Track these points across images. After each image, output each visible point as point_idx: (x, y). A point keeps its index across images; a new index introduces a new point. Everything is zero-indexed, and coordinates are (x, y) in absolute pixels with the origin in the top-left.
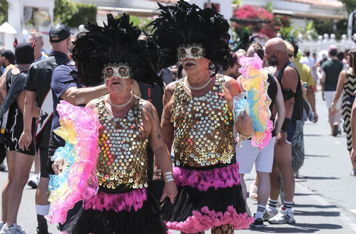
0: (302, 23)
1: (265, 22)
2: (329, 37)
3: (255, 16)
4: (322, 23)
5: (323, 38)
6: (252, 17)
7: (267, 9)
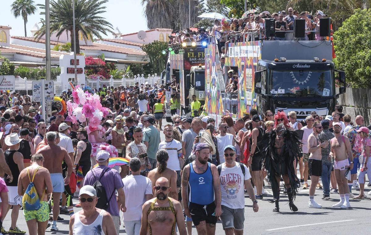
0: (123, 66)
1: (101, 67)
2: (141, 76)
3: (95, 63)
4: (135, 66)
5: (137, 77)
6: (93, 64)
7: (101, 58)
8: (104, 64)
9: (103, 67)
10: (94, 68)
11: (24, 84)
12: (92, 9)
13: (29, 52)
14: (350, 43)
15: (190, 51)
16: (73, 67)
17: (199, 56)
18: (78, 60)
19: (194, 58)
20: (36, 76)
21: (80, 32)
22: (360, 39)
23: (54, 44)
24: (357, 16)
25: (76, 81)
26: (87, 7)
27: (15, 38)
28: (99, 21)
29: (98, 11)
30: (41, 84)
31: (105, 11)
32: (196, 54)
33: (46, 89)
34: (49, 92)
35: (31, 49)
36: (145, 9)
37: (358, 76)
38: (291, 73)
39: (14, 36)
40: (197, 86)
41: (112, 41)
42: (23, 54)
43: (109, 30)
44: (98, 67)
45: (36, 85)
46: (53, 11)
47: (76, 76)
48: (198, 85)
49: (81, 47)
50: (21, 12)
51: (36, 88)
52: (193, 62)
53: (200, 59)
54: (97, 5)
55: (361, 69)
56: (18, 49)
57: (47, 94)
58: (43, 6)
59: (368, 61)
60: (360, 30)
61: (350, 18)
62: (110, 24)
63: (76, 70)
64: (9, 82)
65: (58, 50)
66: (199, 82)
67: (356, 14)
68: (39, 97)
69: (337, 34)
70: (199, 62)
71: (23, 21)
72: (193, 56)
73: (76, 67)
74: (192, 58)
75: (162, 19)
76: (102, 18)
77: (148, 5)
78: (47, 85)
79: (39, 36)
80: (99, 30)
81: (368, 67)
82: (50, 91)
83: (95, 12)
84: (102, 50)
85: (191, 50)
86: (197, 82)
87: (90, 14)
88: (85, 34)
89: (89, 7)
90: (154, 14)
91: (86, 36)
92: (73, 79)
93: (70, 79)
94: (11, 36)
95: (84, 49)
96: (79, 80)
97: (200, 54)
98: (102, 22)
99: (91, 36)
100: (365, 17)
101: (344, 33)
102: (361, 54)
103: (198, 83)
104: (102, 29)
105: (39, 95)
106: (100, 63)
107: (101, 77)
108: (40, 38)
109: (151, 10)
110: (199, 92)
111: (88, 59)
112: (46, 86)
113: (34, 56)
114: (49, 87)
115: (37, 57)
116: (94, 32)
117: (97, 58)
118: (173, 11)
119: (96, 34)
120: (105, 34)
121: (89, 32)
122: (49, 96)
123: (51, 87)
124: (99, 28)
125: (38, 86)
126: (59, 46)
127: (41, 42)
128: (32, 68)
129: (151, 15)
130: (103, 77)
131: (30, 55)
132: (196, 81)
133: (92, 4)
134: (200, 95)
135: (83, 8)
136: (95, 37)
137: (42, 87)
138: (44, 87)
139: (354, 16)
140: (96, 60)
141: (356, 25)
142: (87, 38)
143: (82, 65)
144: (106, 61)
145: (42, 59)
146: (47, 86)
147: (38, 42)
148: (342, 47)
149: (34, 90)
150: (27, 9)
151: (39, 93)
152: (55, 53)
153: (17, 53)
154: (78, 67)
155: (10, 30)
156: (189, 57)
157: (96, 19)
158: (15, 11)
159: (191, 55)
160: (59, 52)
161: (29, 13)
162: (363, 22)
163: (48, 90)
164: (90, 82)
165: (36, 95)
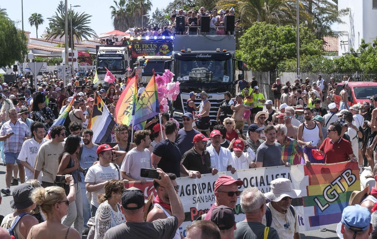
1: (87, 58)
6: (82, 56)
7: (87, 52)
8: (89, 55)
9: (89, 58)
10: (83, 58)
12: (82, 21)
13: (42, 48)
14: (251, 43)
15: (136, 44)
16: (71, 57)
17: (143, 48)
18: (74, 53)
19: (139, 49)
21: (74, 36)
22: (258, 41)
23: (57, 43)
24: (256, 26)
26: (79, 20)
27: (32, 39)
28: (86, 28)
29: (86, 22)
30: (63, 68)
31: (90, 23)
32: (141, 46)
33: (66, 71)
34: (68, 73)
35: (43, 46)
36: (113, 21)
37: (256, 63)
38: (195, 62)
39: (32, 38)
41: (93, 42)
42: (38, 49)
43: (92, 34)
44: (85, 58)
46: (57, 22)
47: (73, 63)
49: (75, 45)
50: (34, 23)
52: (138, 52)
53: (144, 50)
54: (85, 19)
55: (259, 60)
56: (35, 46)
57: (67, 74)
58: (51, 19)
59: (263, 55)
60: (258, 35)
61: (251, 28)
62: (93, 31)
63: (72, 59)
65: (60, 46)
67: (255, 25)
68: (62, 76)
69: (243, 38)
70: (143, 52)
71: (36, 28)
72: (138, 48)
73: (72, 57)
74: (138, 49)
75: (124, 27)
76: (88, 27)
77: (115, 19)
78: (66, 69)
79: (48, 38)
80: (86, 34)
81: (263, 58)
83: (84, 23)
84: (87, 47)
85: (137, 42)
87: (81, 24)
88: (77, 36)
89: (80, 20)
90: (119, 24)
91: (79, 38)
94: (30, 37)
95: (76, 46)
97: (144, 45)
98: (88, 29)
99: (81, 38)
100: (261, 27)
101: (248, 37)
102: (259, 50)
104: (88, 33)
106: (86, 55)
107: (87, 64)
108: (49, 40)
109: (117, 22)
111: (79, 53)
113: (45, 50)
115: (47, 51)
116: (83, 36)
117: (84, 52)
118: (130, 23)
119: (84, 37)
120: (90, 37)
121: (80, 36)
122: (68, 75)
123: (69, 70)
124: (86, 33)
125: (61, 69)
126: (61, 44)
127: (49, 42)
128: (44, 58)
129: (117, 25)
130: (89, 64)
131: (43, 50)
133: (82, 18)
135: (76, 20)
136: (83, 39)
138: (65, 70)
139: (254, 26)
140: (84, 53)
141: (255, 32)
142: (79, 39)
143: (76, 56)
144: (90, 54)
145: (51, 52)
147: (47, 42)
148: (246, 45)
150: (38, 21)
151: (62, 73)
152: (58, 49)
153: (35, 49)
154: (74, 57)
155: (30, 34)
156: (135, 48)
157: (85, 27)
158: (31, 22)
159: (137, 46)
160: (61, 48)
161: (40, 24)
162: (259, 30)
163: (67, 72)
164: (81, 67)
165: (60, 75)
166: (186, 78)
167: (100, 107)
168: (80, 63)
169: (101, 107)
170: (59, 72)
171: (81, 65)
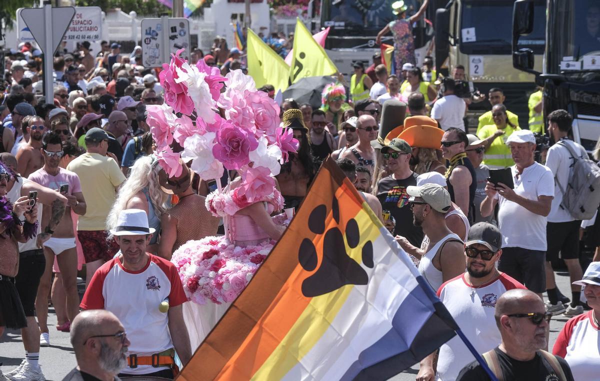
11: (129, 28)
20: (158, 9)
25: (247, 21)
30: (160, 27)
33: (173, 38)
34: (180, 44)
40: (464, 40)
45: (150, 28)
47: (248, 9)
48: (467, 39)
51: (149, 36)
64: (90, 22)
66: (472, 30)
68: (157, 55)
78: (174, 29)
82: (182, 42)
86: (464, 31)
92: (242, 16)
93: (234, 16)
96: (254, 18)
103: (468, 32)
105: (157, 51)
110: (472, 57)
112: (172, 31)
114: (180, 34)
123: (185, 33)
125: (154, 31)
132: (462, 28)
134: (472, 65)
137: (163, 33)
138: (168, 33)
146: (176, 31)
149: (145, 41)
151: (157, 46)
163: (176, 41)
164: (280, 21)
165: (150, 52)
166: (593, 62)
167: (353, 243)
168: (280, 8)
169: (361, 245)
170: (148, 41)
171: (284, 14)
